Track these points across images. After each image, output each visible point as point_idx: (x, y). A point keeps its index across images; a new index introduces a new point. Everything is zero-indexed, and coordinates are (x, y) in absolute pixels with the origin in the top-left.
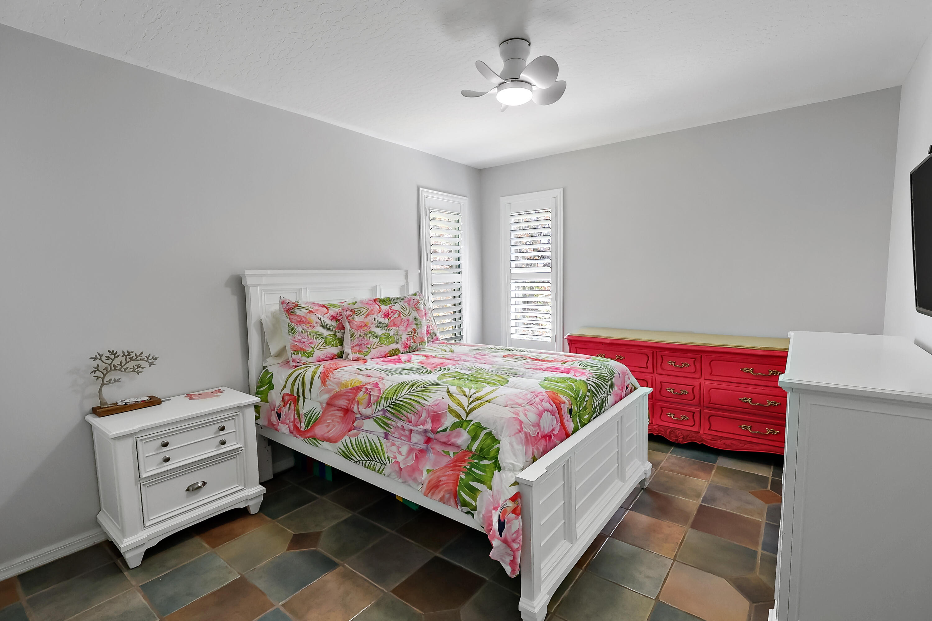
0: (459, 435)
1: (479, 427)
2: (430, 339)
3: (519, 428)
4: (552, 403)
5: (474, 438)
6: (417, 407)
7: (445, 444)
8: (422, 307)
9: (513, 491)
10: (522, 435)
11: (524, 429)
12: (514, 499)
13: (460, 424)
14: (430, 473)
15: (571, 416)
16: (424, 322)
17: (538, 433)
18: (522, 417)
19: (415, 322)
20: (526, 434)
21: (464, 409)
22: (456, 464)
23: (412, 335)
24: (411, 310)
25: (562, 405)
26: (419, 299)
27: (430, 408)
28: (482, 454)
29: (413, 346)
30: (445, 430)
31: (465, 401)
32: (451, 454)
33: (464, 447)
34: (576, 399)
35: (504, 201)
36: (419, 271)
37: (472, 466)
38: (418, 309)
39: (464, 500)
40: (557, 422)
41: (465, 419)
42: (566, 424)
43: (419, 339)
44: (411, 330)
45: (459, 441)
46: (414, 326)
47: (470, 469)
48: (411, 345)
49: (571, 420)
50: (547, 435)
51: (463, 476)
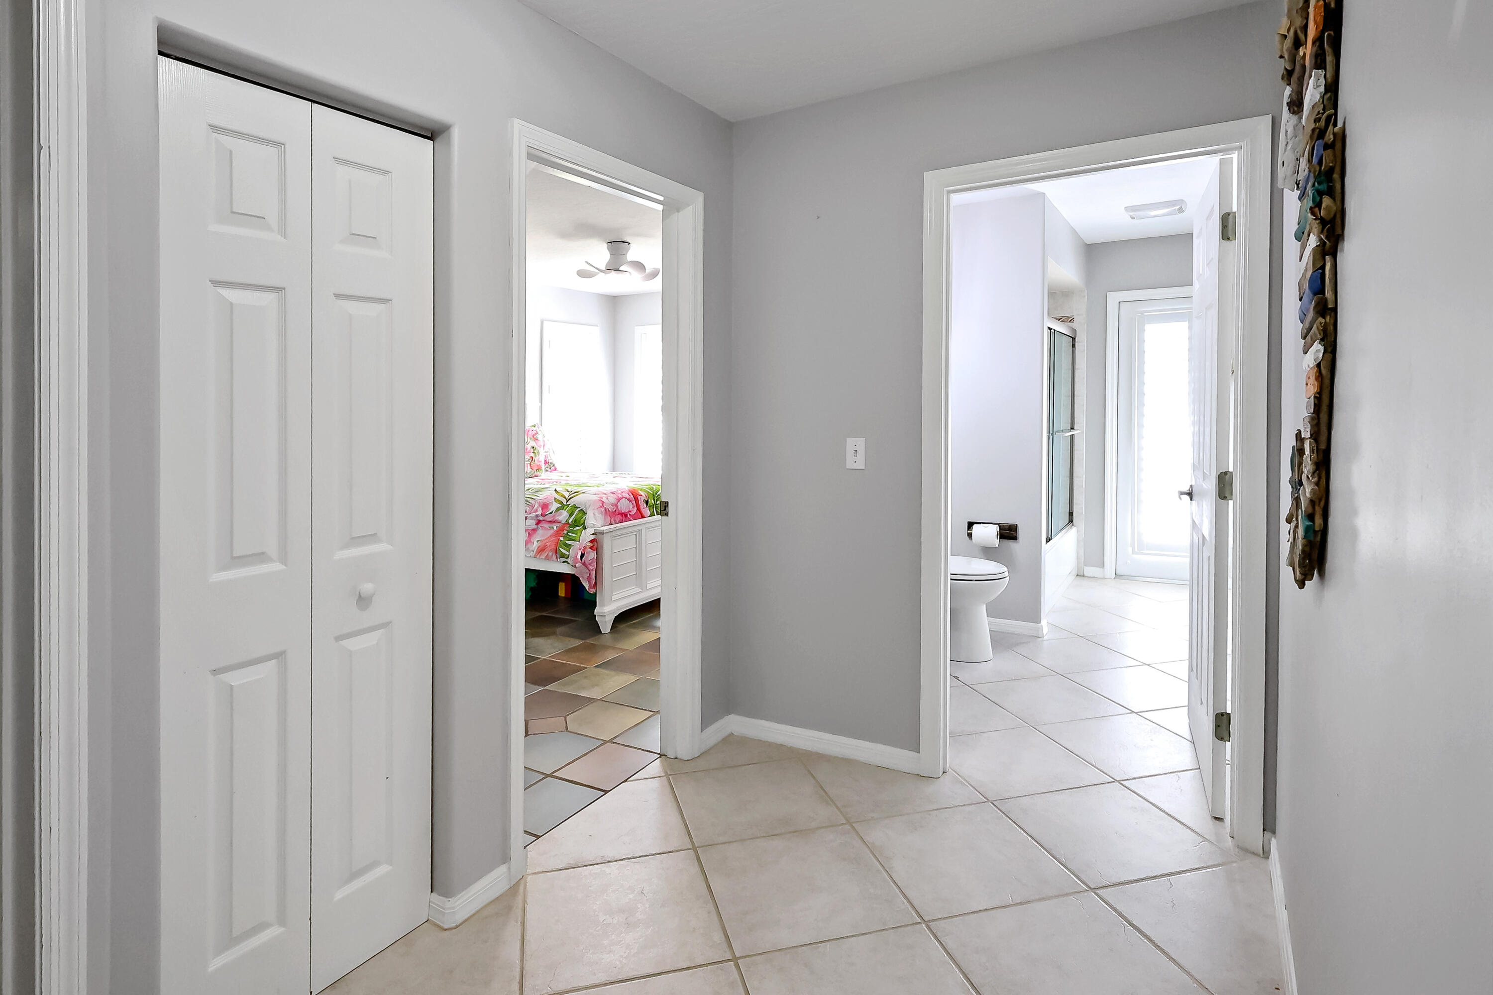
0: (560, 515)
1: (575, 507)
2: (547, 469)
3: (601, 505)
4: (631, 494)
5: (571, 515)
6: (531, 502)
7: (550, 522)
8: (540, 437)
9: (593, 537)
10: (603, 509)
11: (605, 506)
12: (591, 541)
13: (562, 507)
14: (539, 542)
15: (647, 505)
16: (542, 452)
17: (616, 510)
18: (604, 499)
19: (532, 451)
20: (605, 509)
21: (565, 498)
22: (558, 533)
23: (530, 462)
24: (529, 439)
25: (639, 497)
26: (538, 430)
27: (541, 501)
28: (576, 523)
29: (530, 472)
30: (551, 513)
31: (567, 494)
32: (555, 528)
33: (564, 522)
34: (654, 495)
35: (639, 330)
36: (540, 404)
37: (569, 532)
38: (536, 439)
39: (562, 553)
40: (633, 507)
41: (565, 504)
42: (643, 510)
43: (536, 466)
44: (528, 458)
45: (560, 518)
46: (532, 455)
47: (567, 534)
48: (528, 472)
49: (648, 508)
50: (624, 513)
51: (562, 539)
